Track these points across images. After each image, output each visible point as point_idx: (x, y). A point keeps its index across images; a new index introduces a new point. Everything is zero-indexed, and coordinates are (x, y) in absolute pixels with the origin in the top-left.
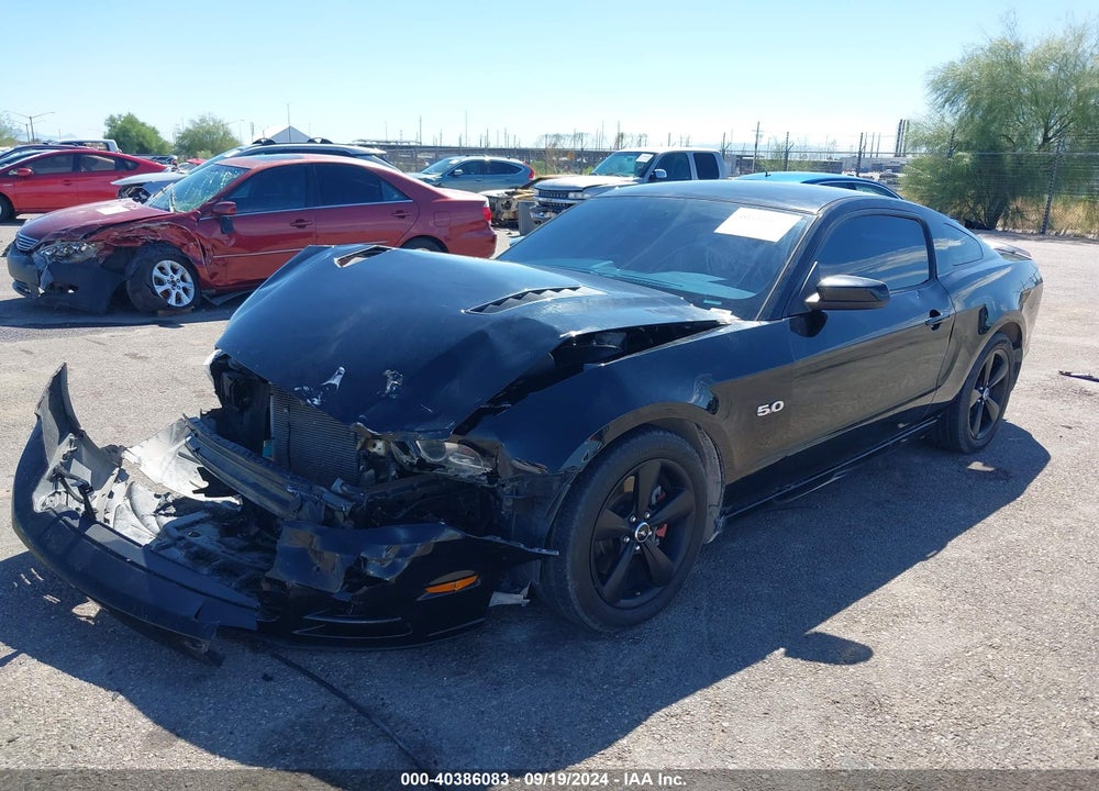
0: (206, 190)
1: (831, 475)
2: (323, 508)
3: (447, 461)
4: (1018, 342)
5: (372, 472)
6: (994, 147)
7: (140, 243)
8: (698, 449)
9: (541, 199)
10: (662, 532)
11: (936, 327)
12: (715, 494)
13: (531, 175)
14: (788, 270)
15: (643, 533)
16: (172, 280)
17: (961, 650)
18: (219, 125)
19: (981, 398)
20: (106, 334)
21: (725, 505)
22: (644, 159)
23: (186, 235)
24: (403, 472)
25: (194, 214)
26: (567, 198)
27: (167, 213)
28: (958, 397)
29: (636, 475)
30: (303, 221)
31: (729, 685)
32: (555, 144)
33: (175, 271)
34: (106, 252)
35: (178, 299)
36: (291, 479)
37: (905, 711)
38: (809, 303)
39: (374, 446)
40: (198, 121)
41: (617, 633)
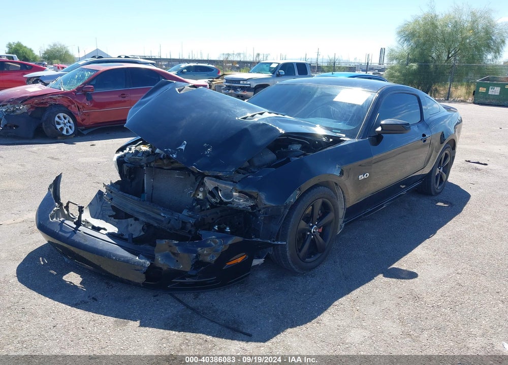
0: (79, 80)
1: (382, 206)
2: (181, 222)
3: (233, 201)
4: (454, 148)
5: (199, 206)
6: (427, 61)
7: (48, 105)
8: (336, 194)
9: (227, 84)
10: (320, 230)
11: (425, 141)
12: (341, 213)
13: (219, 73)
14: (368, 117)
15: (315, 230)
16: (64, 123)
17: (446, 275)
18: (63, 48)
19: (440, 172)
20: (35, 148)
21: (345, 218)
22: (274, 66)
23: (70, 101)
24: (213, 206)
25: (74, 91)
26: (239, 83)
27: (60, 91)
28: (431, 171)
29: (313, 206)
30: (124, 94)
31: (355, 293)
32: (227, 58)
33: (65, 118)
34: (31, 109)
35: (67, 131)
36: (163, 210)
37: (428, 300)
38: (377, 131)
39: (198, 195)
40: (52, 45)
41: (304, 273)
